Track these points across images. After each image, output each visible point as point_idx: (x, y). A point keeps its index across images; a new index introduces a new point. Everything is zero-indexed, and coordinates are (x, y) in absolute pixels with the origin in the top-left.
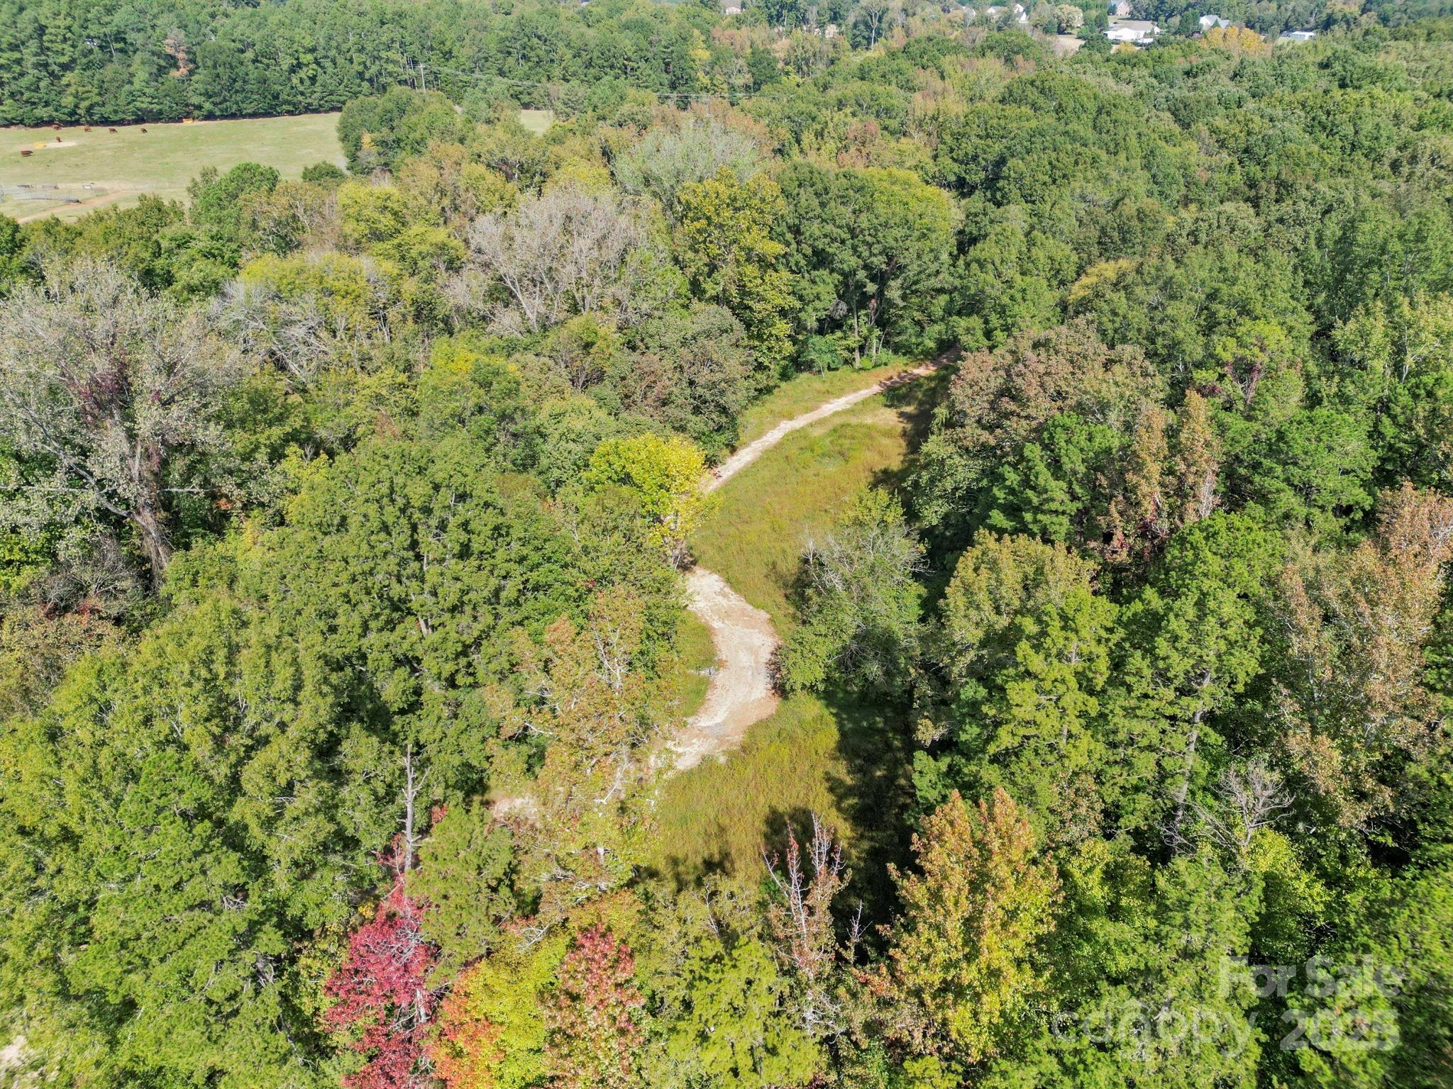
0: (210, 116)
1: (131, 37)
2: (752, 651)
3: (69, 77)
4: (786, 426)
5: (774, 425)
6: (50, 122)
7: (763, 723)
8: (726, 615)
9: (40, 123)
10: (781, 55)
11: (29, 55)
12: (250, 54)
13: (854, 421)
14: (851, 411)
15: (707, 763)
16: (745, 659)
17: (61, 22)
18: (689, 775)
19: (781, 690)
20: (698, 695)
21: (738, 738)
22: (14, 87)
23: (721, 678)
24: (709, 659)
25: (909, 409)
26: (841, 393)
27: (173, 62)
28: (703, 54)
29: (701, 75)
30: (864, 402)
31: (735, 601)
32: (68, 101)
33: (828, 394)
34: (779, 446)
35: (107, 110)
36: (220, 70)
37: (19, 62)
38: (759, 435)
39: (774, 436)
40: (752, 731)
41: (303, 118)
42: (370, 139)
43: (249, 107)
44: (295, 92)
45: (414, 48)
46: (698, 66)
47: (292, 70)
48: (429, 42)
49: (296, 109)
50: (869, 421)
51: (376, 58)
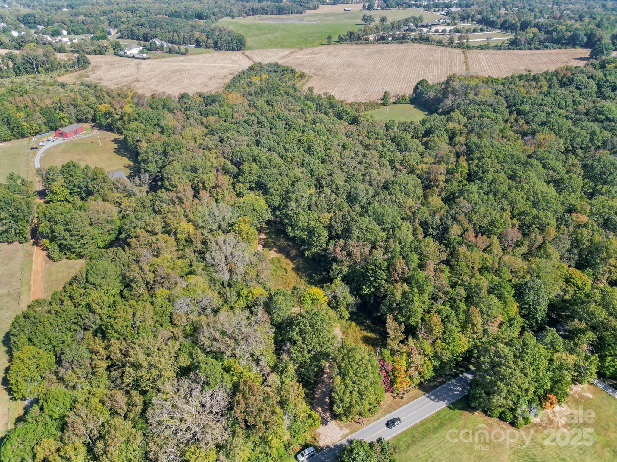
13: (269, 258)
25: (275, 249)
30: (264, 251)
46: (21, 120)
50: (273, 256)
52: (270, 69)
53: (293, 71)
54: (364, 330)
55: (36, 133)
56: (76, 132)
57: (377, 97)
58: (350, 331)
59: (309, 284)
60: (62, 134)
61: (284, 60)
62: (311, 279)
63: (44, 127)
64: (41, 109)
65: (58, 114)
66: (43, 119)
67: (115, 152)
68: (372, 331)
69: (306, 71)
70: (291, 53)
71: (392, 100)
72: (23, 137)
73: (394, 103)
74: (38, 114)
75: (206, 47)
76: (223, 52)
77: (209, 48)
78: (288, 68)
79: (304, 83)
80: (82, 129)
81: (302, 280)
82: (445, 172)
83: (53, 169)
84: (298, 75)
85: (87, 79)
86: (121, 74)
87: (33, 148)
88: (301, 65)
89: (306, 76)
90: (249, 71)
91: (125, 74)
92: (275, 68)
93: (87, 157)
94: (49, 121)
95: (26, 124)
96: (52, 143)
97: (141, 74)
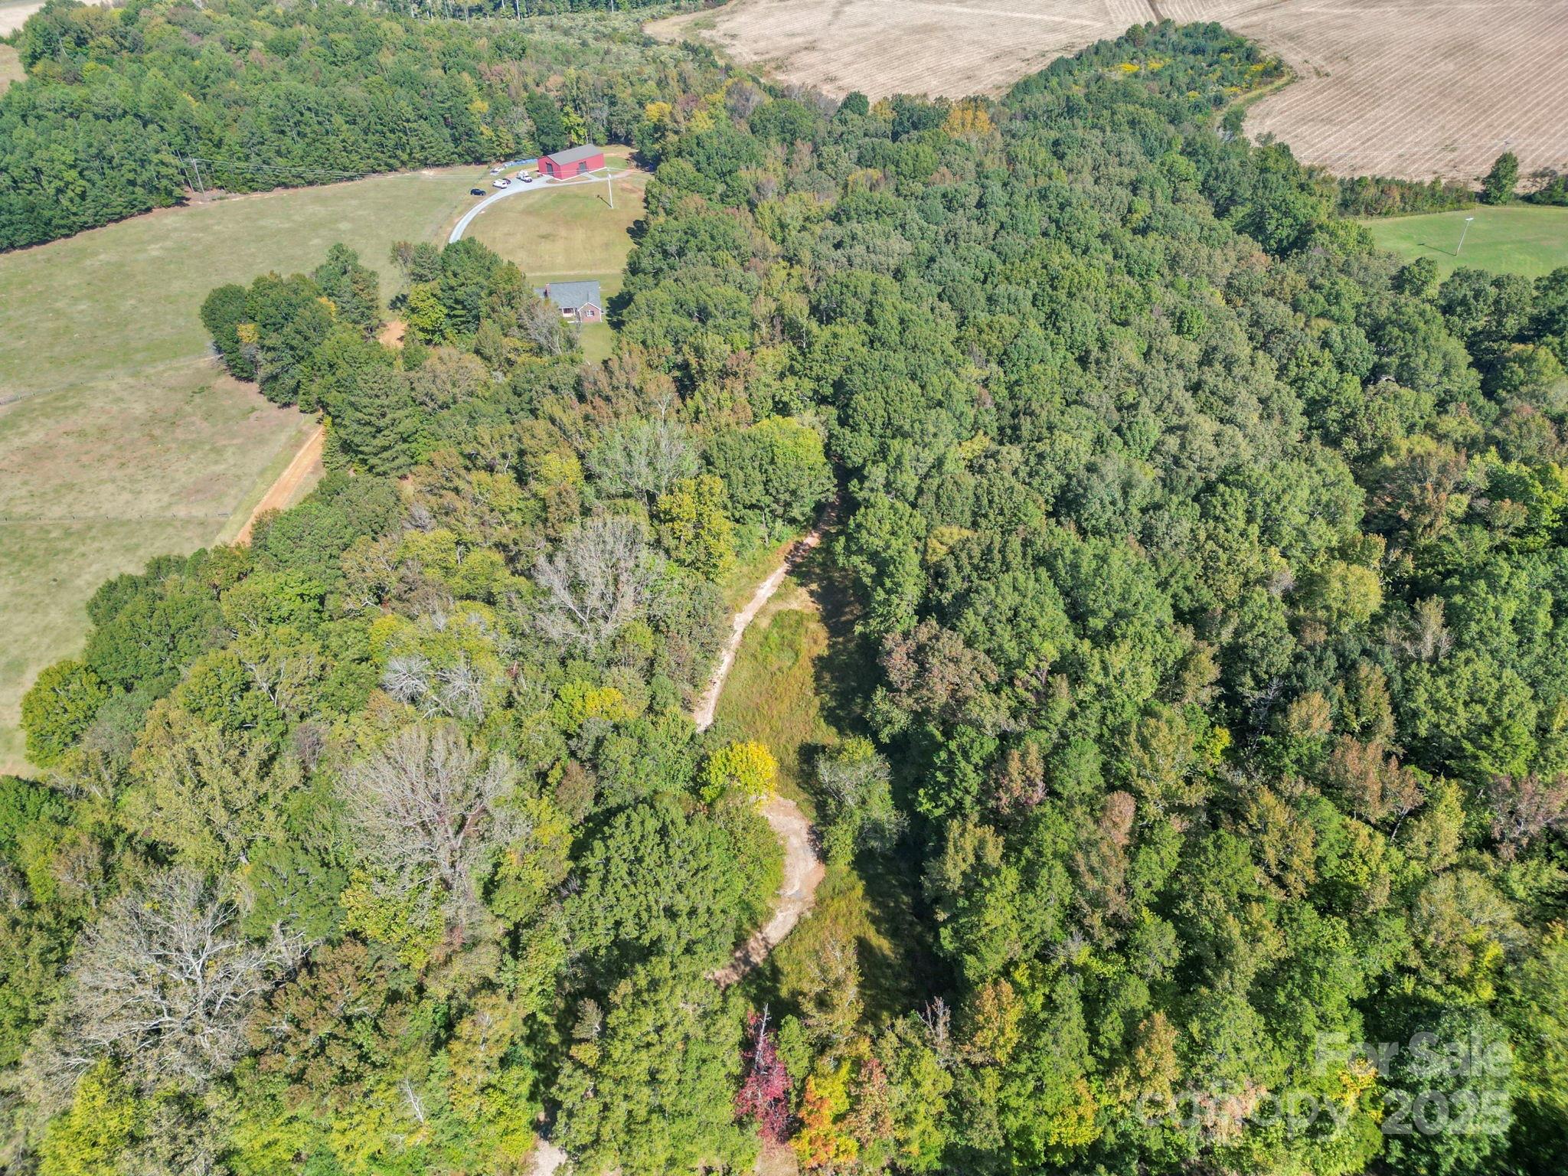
2: (797, 833)
4: (742, 618)
7: (822, 883)
10: (556, 93)
13: (783, 607)
14: (777, 596)
15: (802, 920)
18: (796, 927)
19: (822, 858)
21: (812, 899)
23: (788, 859)
25: (814, 586)
26: (765, 574)
28: (482, 106)
29: (484, 128)
30: (784, 584)
33: (756, 580)
34: (744, 644)
39: (736, 632)
40: (817, 891)
41: (80, 239)
42: (247, 332)
43: (23, 239)
44: (67, 214)
45: (179, 140)
46: (477, 118)
47: (59, 191)
48: (191, 131)
49: (71, 231)
50: (795, 605)
51: (143, 162)
52: (1186, 41)
53: (1250, 56)
54: (875, 921)
55: (508, 157)
56: (583, 166)
57: (1475, 170)
58: (840, 905)
59: (826, 719)
60: (551, 168)
61: (1242, 22)
62: (840, 707)
63: (527, 144)
64: (531, 99)
65: (567, 114)
66: (529, 122)
67: (629, 230)
68: (894, 934)
69: (1293, 58)
71: (1522, 187)
72: (479, 161)
73: (1529, 199)
74: (521, 109)
78: (1240, 45)
79: (1260, 97)
80: (599, 161)
81: (817, 701)
82: (1484, 484)
83: (424, 250)
84: (1259, 67)
85: (705, 33)
86: (788, 28)
87: (475, 192)
88: (1291, 38)
89: (1282, 74)
90: (1118, 45)
91: (797, 27)
92: (1202, 42)
93: (563, 232)
94: (541, 131)
95: (488, 132)
96: (523, 187)
97: (833, 29)
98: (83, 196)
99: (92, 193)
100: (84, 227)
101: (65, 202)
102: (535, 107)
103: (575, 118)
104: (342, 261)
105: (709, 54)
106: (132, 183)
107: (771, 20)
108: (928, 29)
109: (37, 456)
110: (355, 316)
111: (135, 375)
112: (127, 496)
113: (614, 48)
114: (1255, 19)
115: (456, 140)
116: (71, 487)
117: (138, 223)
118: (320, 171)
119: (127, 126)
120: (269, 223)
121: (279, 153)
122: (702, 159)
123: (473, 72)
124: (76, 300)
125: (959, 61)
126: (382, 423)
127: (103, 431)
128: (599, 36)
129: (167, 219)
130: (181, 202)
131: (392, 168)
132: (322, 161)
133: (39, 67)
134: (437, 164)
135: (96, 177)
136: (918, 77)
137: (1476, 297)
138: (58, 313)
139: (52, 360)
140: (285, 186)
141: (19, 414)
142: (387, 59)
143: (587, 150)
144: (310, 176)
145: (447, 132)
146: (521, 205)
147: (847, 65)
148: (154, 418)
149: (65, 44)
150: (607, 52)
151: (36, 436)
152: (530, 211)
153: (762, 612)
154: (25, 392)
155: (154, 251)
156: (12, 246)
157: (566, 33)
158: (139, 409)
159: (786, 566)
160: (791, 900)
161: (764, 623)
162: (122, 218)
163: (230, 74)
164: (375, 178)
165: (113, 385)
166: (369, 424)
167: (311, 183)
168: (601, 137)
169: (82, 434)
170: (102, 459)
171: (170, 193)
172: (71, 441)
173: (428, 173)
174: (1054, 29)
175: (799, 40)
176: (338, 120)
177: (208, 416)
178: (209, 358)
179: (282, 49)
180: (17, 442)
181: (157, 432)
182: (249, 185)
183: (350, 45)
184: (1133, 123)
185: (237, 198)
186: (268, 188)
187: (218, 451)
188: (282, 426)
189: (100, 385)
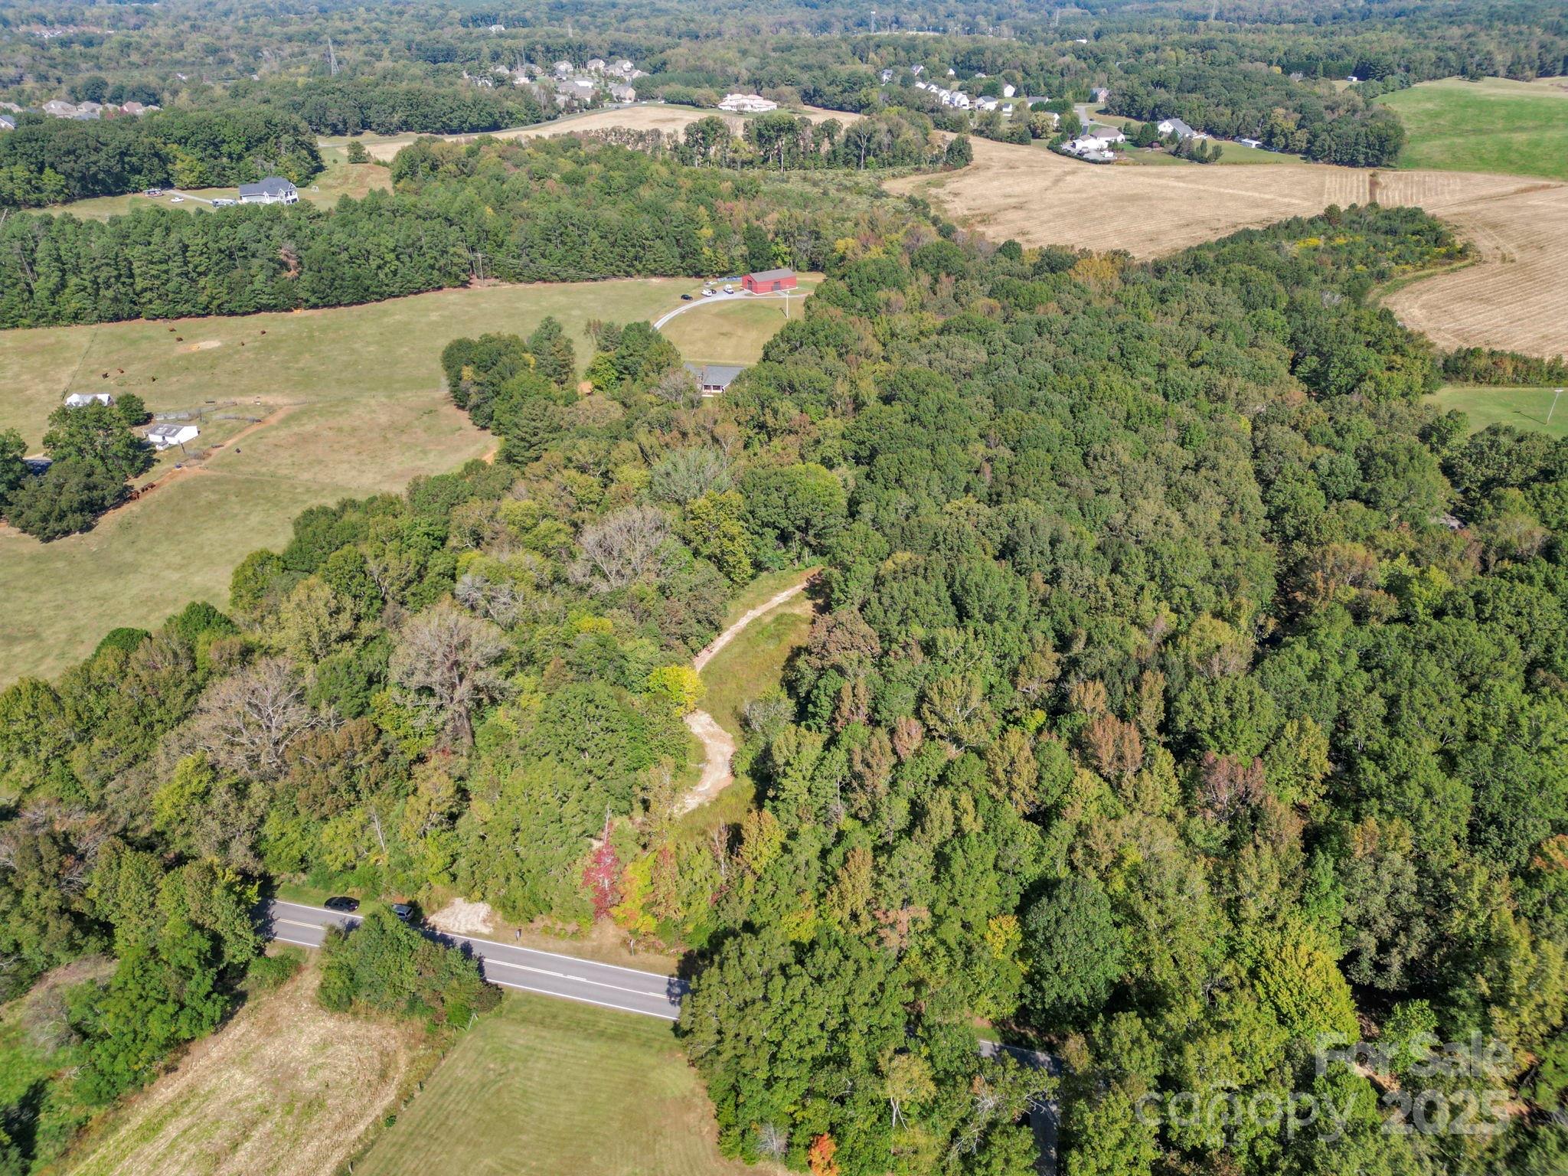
0: (315, 306)
1: (253, 246)
2: (723, 754)
3: (202, 282)
4: (751, 614)
5: (744, 614)
6: (189, 315)
7: (726, 789)
8: (712, 736)
9: (181, 315)
10: (771, 227)
11: (175, 267)
12: (344, 256)
13: (788, 610)
14: (788, 604)
15: (701, 807)
16: (720, 759)
17: (200, 241)
18: (694, 811)
19: (734, 774)
20: (699, 774)
21: (715, 795)
22: (162, 290)
23: (708, 768)
24: (703, 759)
25: (818, 601)
26: (785, 587)
27: (284, 265)
28: (707, 232)
29: (705, 250)
30: (797, 596)
31: (716, 728)
32: (203, 299)
33: (776, 590)
34: (745, 631)
35: (232, 306)
36: (324, 273)
37: (166, 272)
38: (735, 622)
39: (743, 622)
40: (721, 792)
41: (387, 304)
42: (467, 372)
43: (346, 299)
44: (381, 284)
45: (473, 239)
46: (702, 242)
47: (379, 267)
48: (485, 234)
49: (382, 297)
50: (797, 611)
51: (444, 252)
55: (722, 274)
56: (777, 285)
60: (750, 284)
61: (1456, 210)
63: (741, 266)
64: (749, 230)
65: (777, 244)
66: (744, 248)
70: (1517, 192)
72: (698, 275)
74: (739, 237)
75: (1286, 149)
76: (1321, 166)
77: (1293, 152)
78: (1433, 229)
79: (1430, 275)
80: (792, 282)
83: (610, 328)
84: (1443, 250)
85: (933, 191)
86: (1008, 190)
87: (685, 297)
88: (1494, 226)
89: (1466, 257)
90: (1311, 221)
91: (1017, 190)
92: (1396, 224)
93: (740, 332)
94: (753, 256)
95: (707, 252)
96: (725, 297)
97: (1049, 194)
98: (395, 273)
99: (402, 271)
100: (392, 295)
101: (381, 276)
102: (752, 236)
103: (783, 248)
104: (550, 330)
105: (926, 206)
106: (432, 267)
107: (996, 183)
108: (1133, 199)
109: (304, 440)
110: (549, 370)
111: (390, 397)
112: (354, 473)
113: (849, 198)
114: (1472, 208)
115: (683, 257)
116: (320, 462)
117: (432, 296)
118: (572, 271)
119: (436, 225)
120: (523, 306)
121: (543, 256)
122: (855, 281)
123: (710, 207)
124: (368, 344)
125: (1148, 227)
126: (534, 440)
127: (354, 429)
128: (842, 188)
129: (452, 296)
130: (465, 284)
131: (628, 275)
132: (575, 265)
133: (400, 185)
134: (664, 275)
135: (407, 259)
136: (1104, 237)
137: (1491, 448)
138: (353, 351)
139: (338, 381)
140: (544, 280)
141: (303, 413)
142: (646, 193)
143: (785, 272)
144: (564, 275)
145: (677, 251)
146: (716, 310)
147: (1043, 223)
148: (391, 426)
149: (423, 169)
150: (842, 201)
151: (310, 427)
152: (719, 315)
153: (769, 612)
154: (313, 398)
155: (434, 317)
156: (339, 304)
157: (815, 184)
158: (383, 419)
159: (805, 584)
160: (699, 794)
161: (768, 619)
162: (419, 291)
163: (526, 196)
164: (614, 281)
165: (373, 402)
166: (523, 439)
167: (564, 280)
168: (803, 264)
169: (340, 430)
170: (346, 448)
171: (457, 277)
172: (331, 433)
173: (655, 281)
174: (1255, 204)
175: (1012, 201)
176: (593, 234)
177: (427, 429)
178: (444, 390)
179: (573, 180)
180: (296, 429)
181: (390, 435)
182: (517, 277)
183: (623, 181)
184: (1244, 281)
185: (507, 286)
186: (532, 280)
187: (425, 452)
188: (475, 442)
189: (364, 401)
